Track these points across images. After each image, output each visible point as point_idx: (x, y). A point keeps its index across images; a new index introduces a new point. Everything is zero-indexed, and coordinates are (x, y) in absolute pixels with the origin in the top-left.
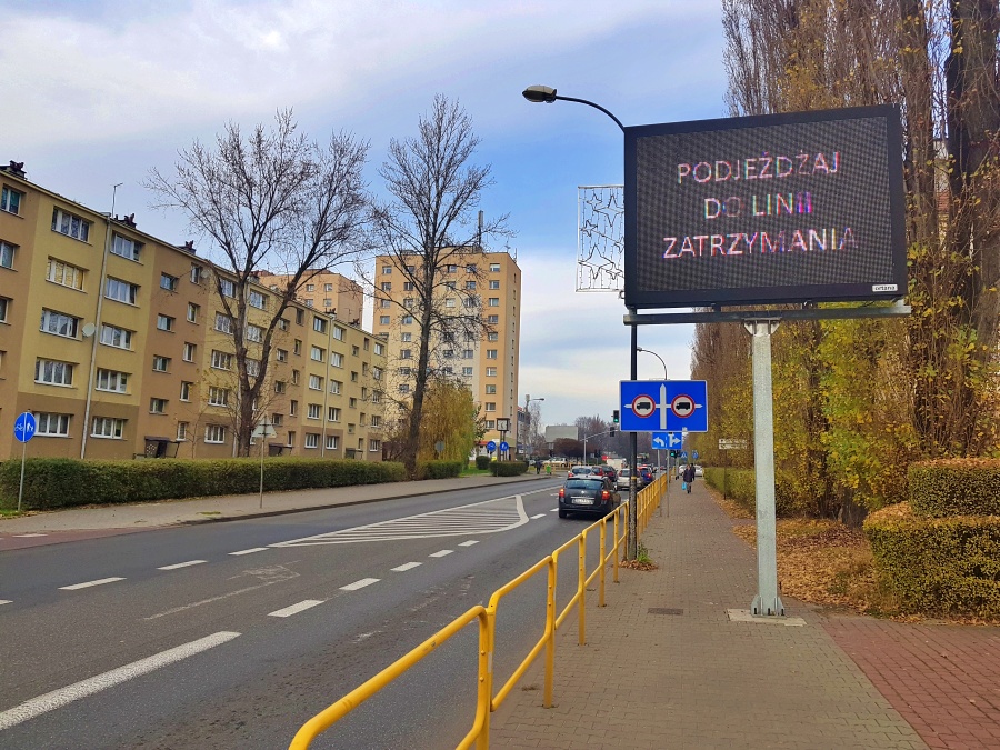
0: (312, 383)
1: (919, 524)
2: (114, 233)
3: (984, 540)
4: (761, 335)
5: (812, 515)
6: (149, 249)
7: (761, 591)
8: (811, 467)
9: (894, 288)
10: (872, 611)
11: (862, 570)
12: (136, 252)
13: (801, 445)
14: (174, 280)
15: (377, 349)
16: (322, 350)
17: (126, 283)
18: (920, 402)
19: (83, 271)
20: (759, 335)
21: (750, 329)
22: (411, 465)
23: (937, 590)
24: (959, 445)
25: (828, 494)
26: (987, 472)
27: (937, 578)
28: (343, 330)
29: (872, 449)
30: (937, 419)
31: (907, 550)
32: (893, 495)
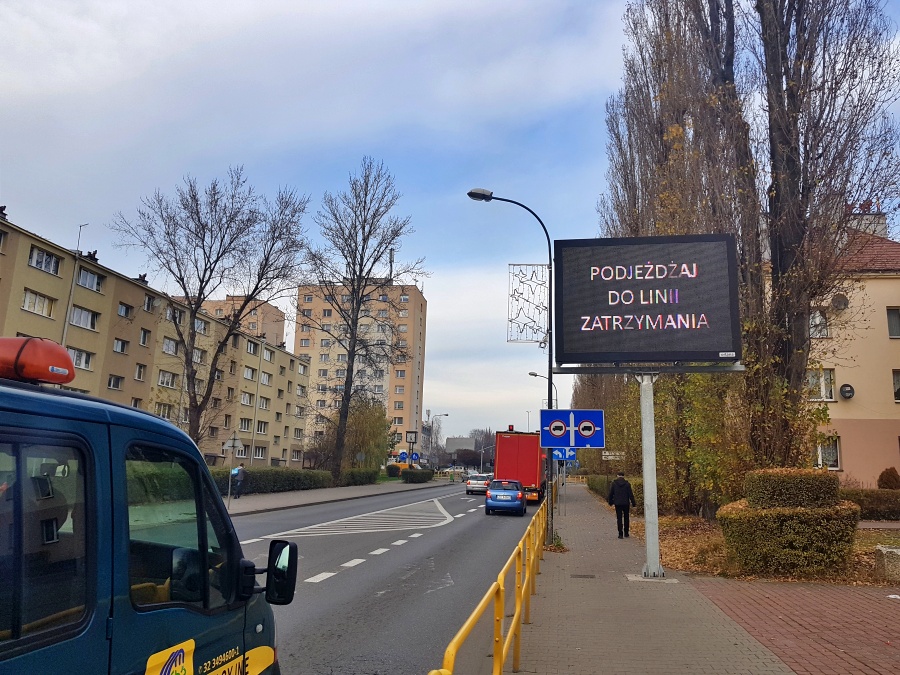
0: (244, 399)
1: (751, 513)
2: (81, 268)
3: (794, 523)
4: (646, 383)
5: (679, 513)
6: (110, 282)
7: (649, 560)
8: (678, 474)
9: (733, 354)
10: (723, 574)
11: (716, 548)
12: (98, 284)
13: (671, 457)
14: (129, 308)
15: (301, 369)
16: (254, 370)
17: (88, 311)
18: (754, 429)
19: (52, 300)
20: (645, 383)
21: (639, 379)
22: (336, 472)
23: (765, 558)
24: (780, 459)
25: (692, 497)
26: (795, 478)
27: (765, 550)
28: (272, 353)
29: (722, 461)
30: (765, 441)
31: (744, 532)
32: (736, 495)
